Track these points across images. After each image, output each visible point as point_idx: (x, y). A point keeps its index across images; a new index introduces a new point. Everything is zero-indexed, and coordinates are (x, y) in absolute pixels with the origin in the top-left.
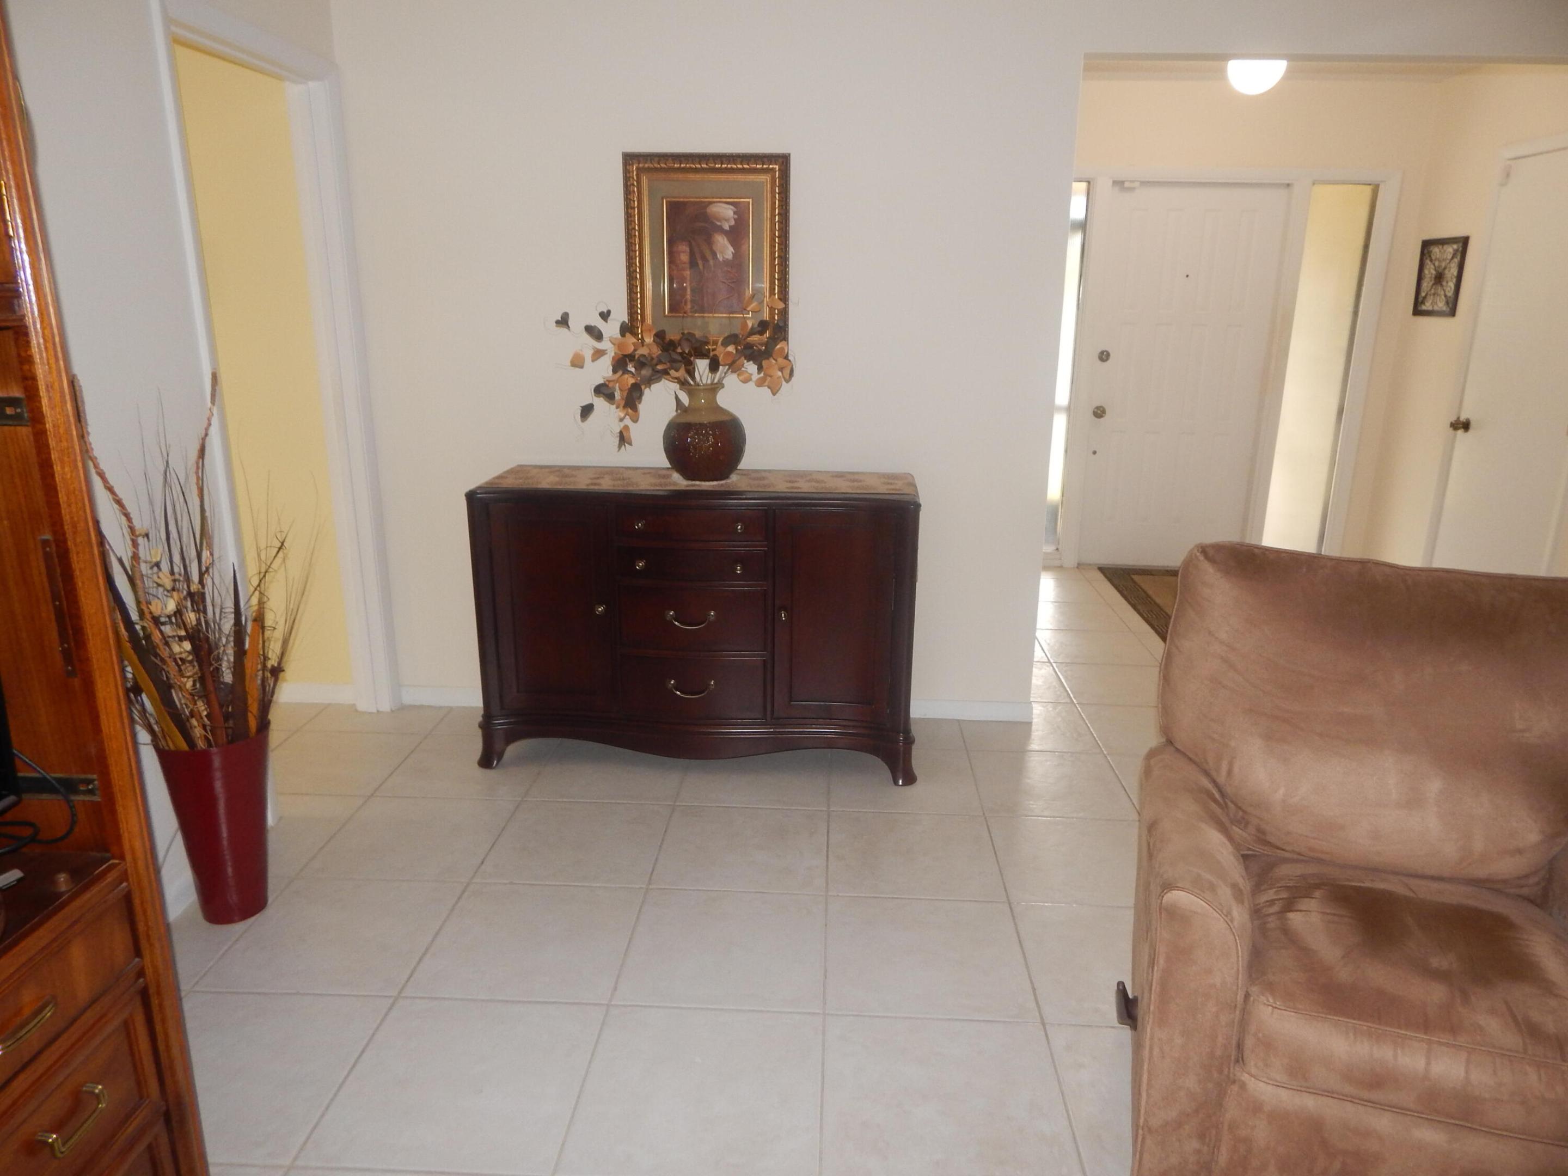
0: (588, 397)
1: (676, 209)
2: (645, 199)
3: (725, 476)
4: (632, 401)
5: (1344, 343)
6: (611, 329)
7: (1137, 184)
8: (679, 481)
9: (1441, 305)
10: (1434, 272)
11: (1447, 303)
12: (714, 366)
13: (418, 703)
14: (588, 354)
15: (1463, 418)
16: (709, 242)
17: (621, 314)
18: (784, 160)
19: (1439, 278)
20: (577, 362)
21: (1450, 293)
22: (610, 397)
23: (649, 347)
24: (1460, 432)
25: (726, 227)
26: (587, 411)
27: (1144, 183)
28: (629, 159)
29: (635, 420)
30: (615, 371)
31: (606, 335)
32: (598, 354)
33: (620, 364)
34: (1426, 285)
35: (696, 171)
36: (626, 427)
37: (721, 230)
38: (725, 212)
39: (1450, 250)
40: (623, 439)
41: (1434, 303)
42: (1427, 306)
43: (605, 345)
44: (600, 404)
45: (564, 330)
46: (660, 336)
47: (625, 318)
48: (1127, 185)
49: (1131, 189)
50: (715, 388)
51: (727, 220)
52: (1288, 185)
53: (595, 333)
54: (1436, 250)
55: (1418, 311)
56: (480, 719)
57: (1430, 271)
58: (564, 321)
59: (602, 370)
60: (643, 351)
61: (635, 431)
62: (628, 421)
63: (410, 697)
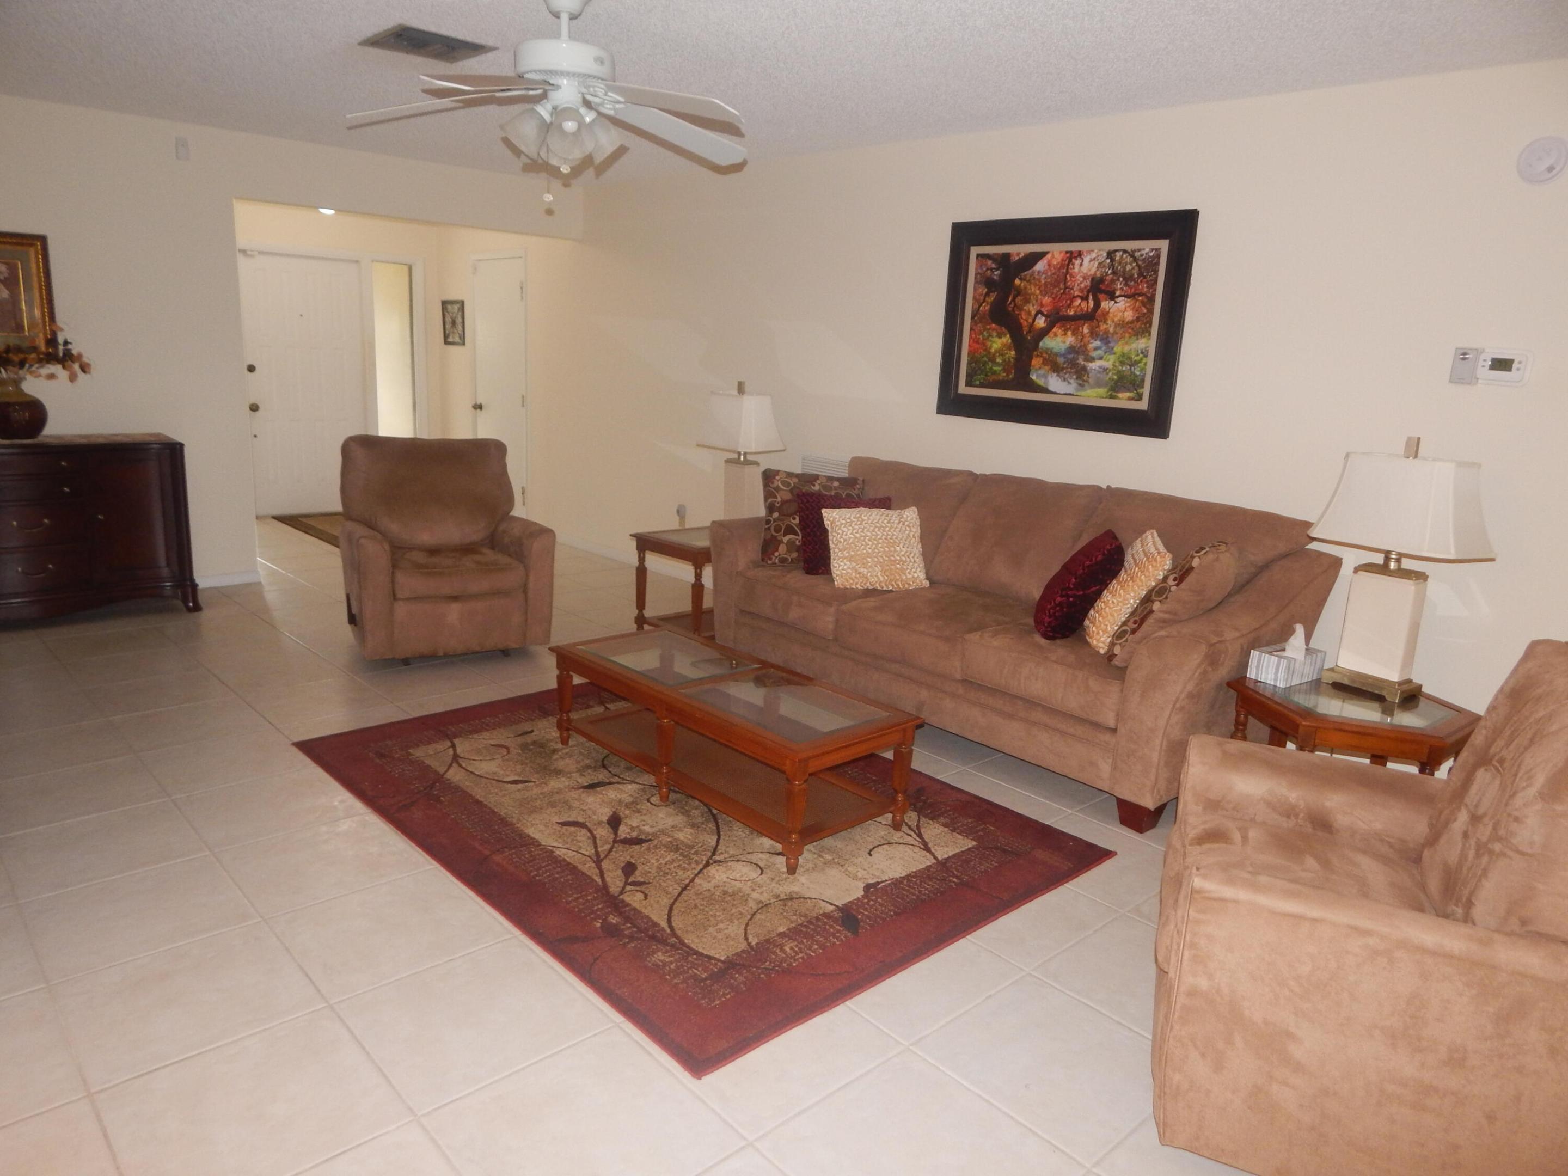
3: (36, 437)
5: (409, 361)
7: (256, 253)
9: (457, 339)
10: (450, 319)
11: (460, 338)
15: (478, 403)
18: (42, 239)
19: (454, 323)
21: (461, 332)
24: (478, 410)
27: (261, 253)
34: (448, 326)
39: (456, 307)
41: (453, 338)
42: (450, 340)
49: (252, 256)
51: (2, 273)
52: (357, 262)
54: (449, 307)
55: (446, 342)
57: (448, 319)
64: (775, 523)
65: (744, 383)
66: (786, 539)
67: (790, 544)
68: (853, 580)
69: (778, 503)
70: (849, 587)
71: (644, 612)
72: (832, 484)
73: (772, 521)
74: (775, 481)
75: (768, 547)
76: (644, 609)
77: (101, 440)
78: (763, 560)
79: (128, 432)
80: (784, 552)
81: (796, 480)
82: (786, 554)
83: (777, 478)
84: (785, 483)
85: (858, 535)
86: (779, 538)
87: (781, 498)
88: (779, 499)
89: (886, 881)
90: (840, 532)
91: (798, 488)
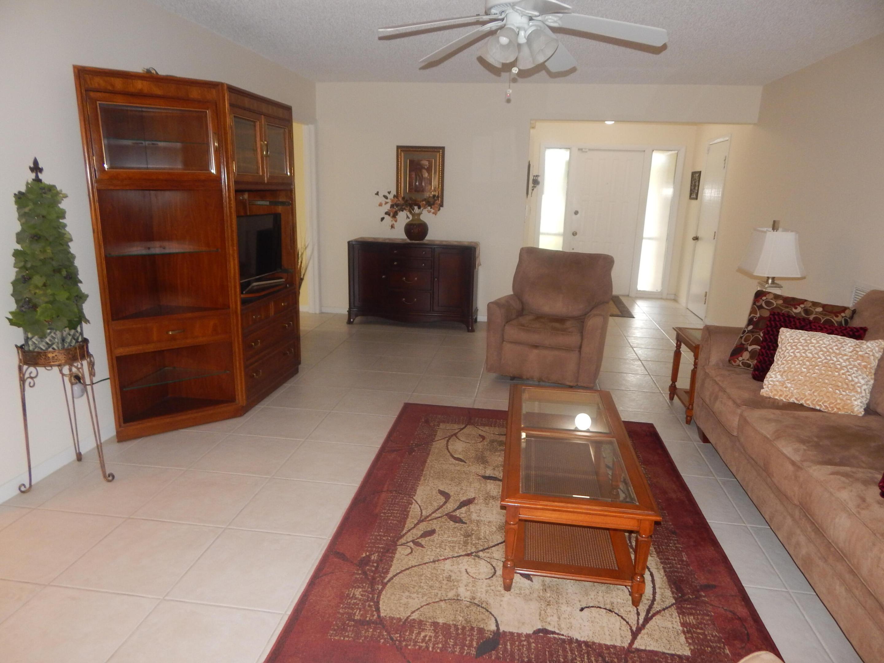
0: (383, 215)
1: (411, 162)
2: (403, 159)
3: (422, 240)
4: (395, 215)
6: (391, 196)
7: (587, 150)
8: (408, 241)
12: (419, 208)
13: (327, 312)
14: (384, 203)
15: (698, 236)
16: (421, 171)
17: (394, 192)
18: (443, 148)
19: (695, 186)
20: (381, 205)
21: (697, 191)
22: (389, 215)
23: (401, 201)
24: (696, 241)
25: (426, 167)
26: (383, 219)
27: (590, 150)
28: (398, 147)
29: (396, 221)
30: (391, 208)
31: (389, 198)
32: (386, 203)
33: (392, 206)
34: (693, 188)
35: (417, 151)
36: (394, 224)
37: (424, 168)
38: (425, 163)
40: (392, 227)
42: (694, 196)
43: (388, 200)
44: (387, 217)
45: (377, 196)
46: (403, 198)
47: (395, 193)
48: (583, 150)
49: (585, 152)
50: (419, 214)
51: (426, 165)
52: (644, 151)
53: (386, 197)
54: (696, 175)
55: (691, 198)
56: (348, 309)
57: (693, 183)
58: (377, 194)
59: (387, 207)
60: (399, 202)
61: (396, 225)
62: (394, 222)
63: (324, 310)
64: (748, 334)
65: (779, 222)
66: (750, 348)
67: (752, 353)
68: (778, 392)
69: (756, 319)
70: (772, 397)
71: (676, 383)
72: (814, 309)
73: (747, 331)
74: (761, 300)
75: (738, 351)
76: (676, 381)
77: (456, 243)
78: (729, 361)
79: (459, 239)
80: (747, 358)
81: (780, 302)
82: (748, 360)
83: (764, 298)
84: (768, 303)
85: (798, 355)
86: (745, 346)
87: (760, 315)
88: (758, 315)
89: (563, 635)
90: (784, 349)
91: (779, 308)
